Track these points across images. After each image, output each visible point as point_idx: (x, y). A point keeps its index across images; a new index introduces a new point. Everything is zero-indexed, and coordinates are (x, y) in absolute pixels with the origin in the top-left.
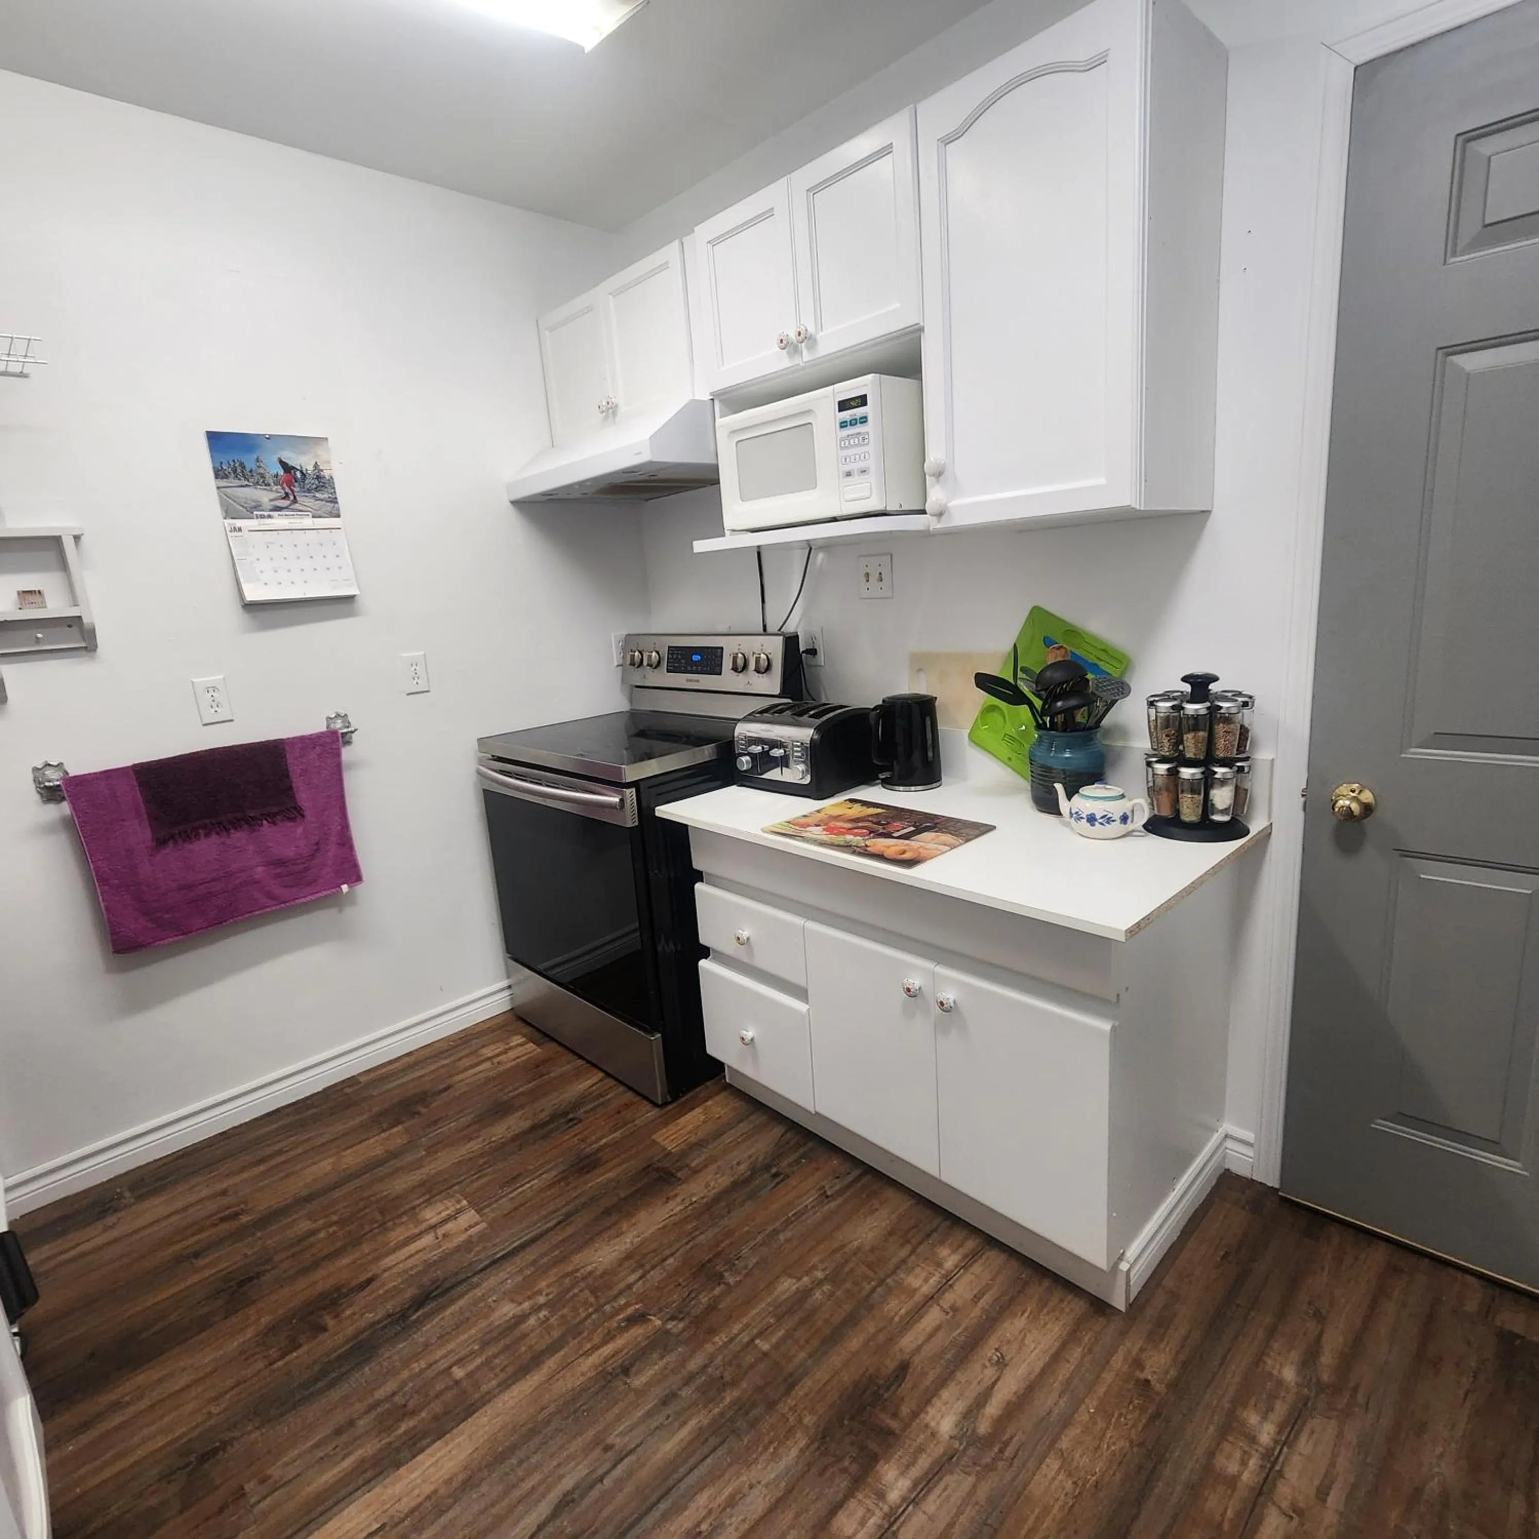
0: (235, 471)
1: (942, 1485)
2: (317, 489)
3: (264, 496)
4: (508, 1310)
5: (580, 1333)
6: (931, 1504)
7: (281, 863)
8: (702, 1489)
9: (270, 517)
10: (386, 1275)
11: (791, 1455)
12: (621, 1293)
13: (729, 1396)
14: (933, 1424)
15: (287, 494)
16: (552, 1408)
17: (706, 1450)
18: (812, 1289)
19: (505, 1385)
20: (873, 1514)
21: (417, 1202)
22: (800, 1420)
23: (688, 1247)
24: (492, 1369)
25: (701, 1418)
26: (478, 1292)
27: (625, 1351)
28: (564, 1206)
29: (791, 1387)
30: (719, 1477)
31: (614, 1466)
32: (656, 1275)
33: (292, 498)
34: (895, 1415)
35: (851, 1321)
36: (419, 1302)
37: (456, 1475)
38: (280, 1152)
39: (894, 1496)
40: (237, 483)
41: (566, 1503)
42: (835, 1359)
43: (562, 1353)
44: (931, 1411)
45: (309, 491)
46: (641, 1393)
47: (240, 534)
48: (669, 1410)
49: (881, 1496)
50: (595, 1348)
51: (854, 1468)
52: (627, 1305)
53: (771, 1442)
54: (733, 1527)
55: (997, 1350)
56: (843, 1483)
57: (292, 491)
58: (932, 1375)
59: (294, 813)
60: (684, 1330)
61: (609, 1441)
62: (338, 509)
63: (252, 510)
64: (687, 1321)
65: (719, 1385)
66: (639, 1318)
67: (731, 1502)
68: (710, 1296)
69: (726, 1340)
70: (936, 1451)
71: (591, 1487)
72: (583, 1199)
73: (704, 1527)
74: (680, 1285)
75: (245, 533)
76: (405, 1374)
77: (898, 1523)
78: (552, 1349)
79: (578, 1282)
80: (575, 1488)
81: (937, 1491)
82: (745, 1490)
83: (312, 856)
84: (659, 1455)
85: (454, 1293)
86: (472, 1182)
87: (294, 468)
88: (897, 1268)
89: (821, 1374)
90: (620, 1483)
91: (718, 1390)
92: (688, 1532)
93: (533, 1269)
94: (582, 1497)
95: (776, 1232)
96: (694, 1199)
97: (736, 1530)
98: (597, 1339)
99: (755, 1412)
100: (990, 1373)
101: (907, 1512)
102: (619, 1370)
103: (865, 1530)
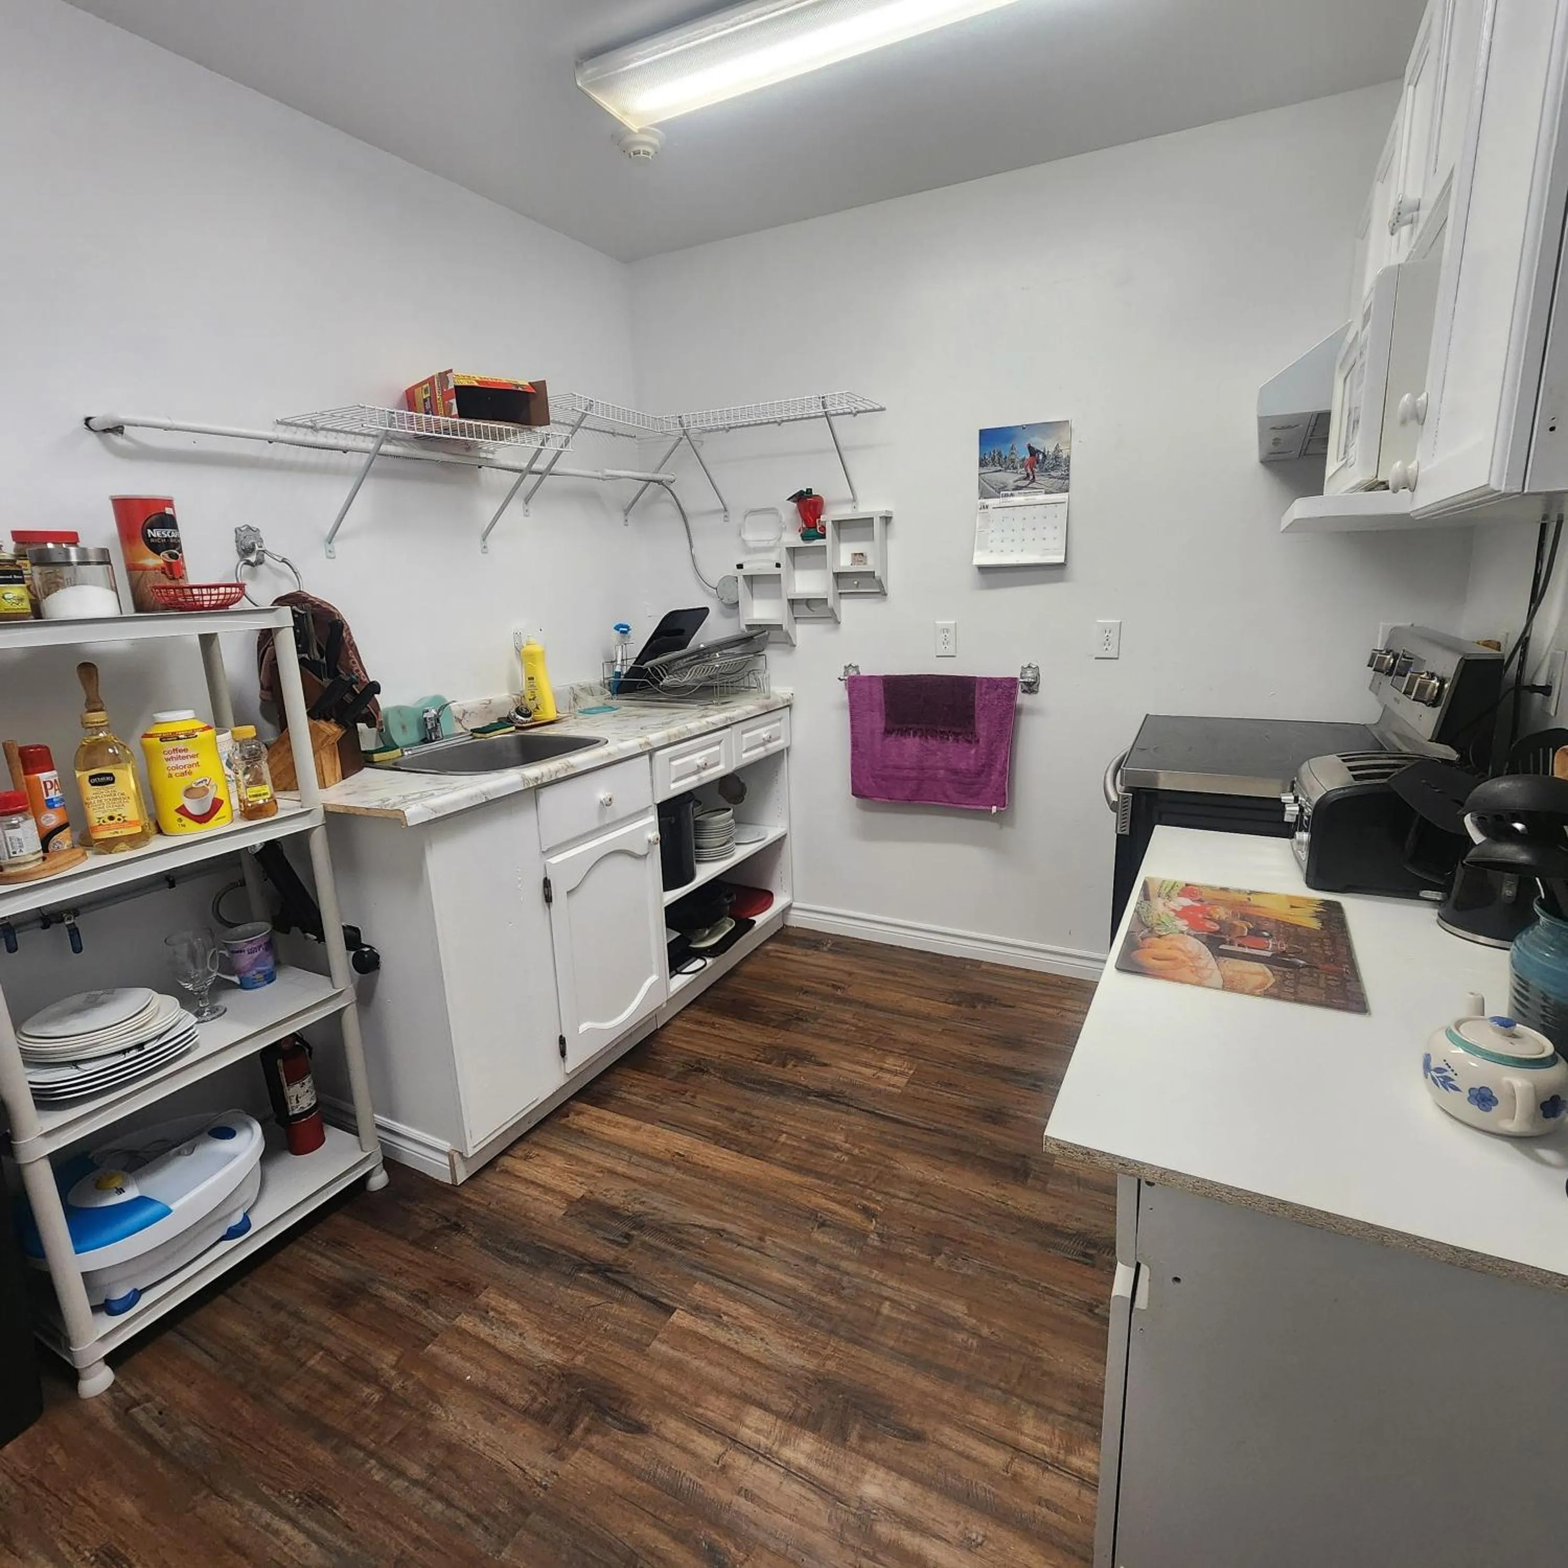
0: (993, 459)
1: (812, 1496)
2: (1053, 469)
3: (1010, 478)
4: (839, 1138)
5: (840, 1185)
6: (793, 1489)
7: (955, 772)
8: (749, 1306)
9: (1012, 495)
10: (834, 1069)
11: (796, 1360)
12: (886, 1193)
13: (829, 1299)
14: (867, 1477)
15: (1028, 475)
16: (779, 1196)
17: (780, 1298)
18: (964, 1329)
19: (785, 1165)
20: (767, 1438)
21: (896, 1050)
22: (828, 1358)
23: (957, 1219)
24: (792, 1153)
25: (805, 1287)
26: (844, 1117)
27: (838, 1218)
28: (945, 1124)
29: (855, 1342)
30: (762, 1315)
31: (750, 1248)
32: (914, 1208)
33: (1031, 477)
34: (863, 1438)
35: (947, 1375)
36: (823, 1094)
37: (719, 1171)
38: (895, 974)
39: (787, 1453)
40: (994, 469)
41: (719, 1232)
42: (898, 1371)
43: (820, 1182)
44: (881, 1474)
45: (1046, 470)
46: (810, 1241)
47: (986, 510)
48: (802, 1264)
49: (784, 1442)
50: (833, 1200)
51: (800, 1413)
52: (877, 1202)
53: (801, 1342)
54: (729, 1336)
55: (985, 1536)
56: (785, 1406)
57: (1033, 472)
58: (921, 1467)
59: (971, 737)
60: (874, 1247)
61: (767, 1238)
62: (1068, 485)
63: (1000, 490)
64: (883, 1246)
65: (836, 1289)
66: (868, 1213)
67: (748, 1330)
68: (915, 1253)
69: (878, 1279)
70: (842, 1485)
71: (732, 1241)
72: (959, 1132)
73: (725, 1318)
74: (914, 1228)
75: (990, 508)
76: (772, 1116)
77: (766, 1461)
78: (819, 1175)
79: (880, 1164)
80: (729, 1233)
81: (803, 1492)
82: (759, 1336)
83: (979, 774)
84: (765, 1271)
85: (837, 1106)
86: (932, 1066)
87: (1038, 451)
88: (1038, 1405)
89: (876, 1362)
90: (741, 1256)
91: (832, 1290)
92: (719, 1310)
93: (878, 1134)
94: (726, 1240)
95: (1014, 1279)
96: (1009, 1202)
97: (729, 1340)
98: (840, 1197)
99: (823, 1323)
100: (952, 1531)
101: (778, 1467)
102: (821, 1220)
103: (754, 1434)
